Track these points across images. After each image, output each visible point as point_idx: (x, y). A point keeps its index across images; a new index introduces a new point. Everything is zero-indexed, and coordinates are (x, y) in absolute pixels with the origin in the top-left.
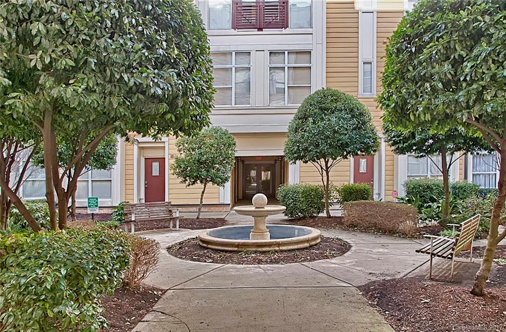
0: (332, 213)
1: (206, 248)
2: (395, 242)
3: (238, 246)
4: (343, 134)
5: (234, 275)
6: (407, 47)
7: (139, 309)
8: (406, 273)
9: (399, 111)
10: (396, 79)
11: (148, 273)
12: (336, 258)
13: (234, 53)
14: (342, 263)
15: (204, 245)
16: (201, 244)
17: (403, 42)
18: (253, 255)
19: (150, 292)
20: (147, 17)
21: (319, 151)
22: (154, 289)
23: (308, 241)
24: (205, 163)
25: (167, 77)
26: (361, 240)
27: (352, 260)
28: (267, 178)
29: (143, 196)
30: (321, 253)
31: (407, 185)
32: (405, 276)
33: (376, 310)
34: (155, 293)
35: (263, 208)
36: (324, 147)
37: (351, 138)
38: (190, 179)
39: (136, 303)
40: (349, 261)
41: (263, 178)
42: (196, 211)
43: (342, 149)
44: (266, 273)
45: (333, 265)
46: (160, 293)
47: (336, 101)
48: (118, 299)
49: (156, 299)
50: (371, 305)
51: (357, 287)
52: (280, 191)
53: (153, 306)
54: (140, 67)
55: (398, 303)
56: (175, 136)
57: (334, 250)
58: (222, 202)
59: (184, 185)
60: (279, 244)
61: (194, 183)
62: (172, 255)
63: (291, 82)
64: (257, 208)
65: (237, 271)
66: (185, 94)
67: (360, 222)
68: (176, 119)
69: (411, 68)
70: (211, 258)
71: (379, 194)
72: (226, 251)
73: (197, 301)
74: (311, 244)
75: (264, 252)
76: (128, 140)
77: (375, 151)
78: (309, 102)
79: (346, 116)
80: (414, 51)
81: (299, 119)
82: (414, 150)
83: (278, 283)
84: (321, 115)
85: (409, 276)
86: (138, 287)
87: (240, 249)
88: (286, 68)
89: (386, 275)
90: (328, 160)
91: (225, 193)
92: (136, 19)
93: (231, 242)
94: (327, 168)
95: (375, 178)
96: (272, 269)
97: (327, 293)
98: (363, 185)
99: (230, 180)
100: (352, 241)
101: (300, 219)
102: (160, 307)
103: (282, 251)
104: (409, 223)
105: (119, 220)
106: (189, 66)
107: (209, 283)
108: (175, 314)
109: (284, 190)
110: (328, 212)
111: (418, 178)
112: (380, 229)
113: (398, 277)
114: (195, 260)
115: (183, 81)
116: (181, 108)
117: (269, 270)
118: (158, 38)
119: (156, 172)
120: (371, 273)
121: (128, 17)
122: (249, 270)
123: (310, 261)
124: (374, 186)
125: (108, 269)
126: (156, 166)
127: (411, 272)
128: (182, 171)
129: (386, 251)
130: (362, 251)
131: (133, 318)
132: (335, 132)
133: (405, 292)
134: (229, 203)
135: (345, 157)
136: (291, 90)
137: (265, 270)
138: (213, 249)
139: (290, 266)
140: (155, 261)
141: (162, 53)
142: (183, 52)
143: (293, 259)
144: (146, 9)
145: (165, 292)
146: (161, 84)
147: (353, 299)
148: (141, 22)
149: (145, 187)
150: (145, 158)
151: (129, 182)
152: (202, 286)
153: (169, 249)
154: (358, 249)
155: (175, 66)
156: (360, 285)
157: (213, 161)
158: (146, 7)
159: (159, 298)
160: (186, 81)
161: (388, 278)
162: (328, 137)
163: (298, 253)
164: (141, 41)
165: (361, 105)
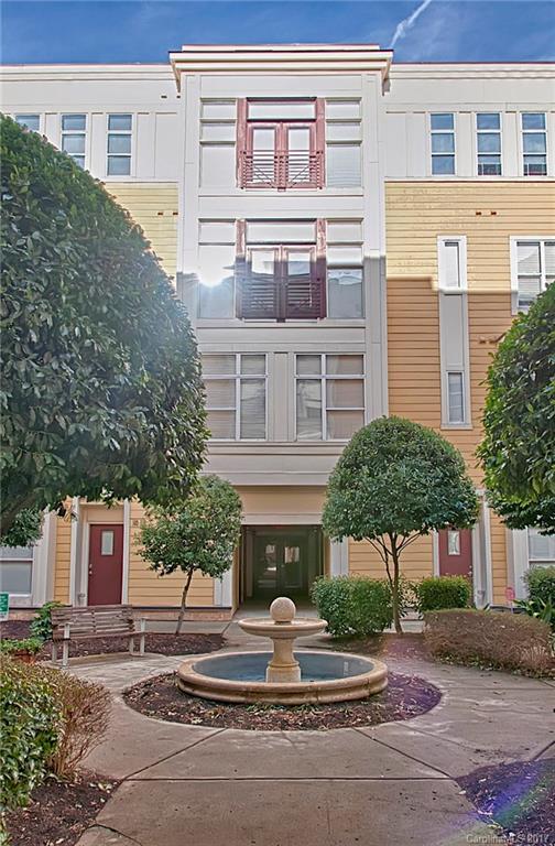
0: (406, 627)
1: (191, 696)
2: (516, 686)
3: (247, 692)
4: (420, 494)
5: (239, 752)
6: (522, 372)
7: (72, 821)
8: (539, 750)
9: (514, 474)
10: (506, 423)
11: (89, 749)
12: (417, 718)
13: (238, 356)
14: (426, 729)
15: (188, 690)
16: (182, 686)
17: (515, 363)
18: (273, 712)
19: (92, 785)
20: (100, 324)
21: (380, 522)
22: (99, 778)
23: (366, 685)
24: (191, 538)
25: (131, 420)
26: (458, 681)
27: (445, 723)
28: (293, 559)
29: (84, 590)
30: (389, 709)
31: (529, 578)
32: (537, 756)
33: (492, 828)
34: (101, 786)
35: (288, 622)
36: (388, 516)
37: (432, 501)
38: (164, 564)
39: (67, 809)
40: (438, 724)
41: (288, 559)
42: (173, 618)
43: (418, 519)
44: (295, 747)
45: (412, 733)
46: (109, 786)
47: (407, 439)
48: (35, 800)
49: (103, 801)
50: (483, 818)
51: (456, 780)
52: (317, 587)
53: (97, 814)
54: (87, 403)
55: (530, 815)
56: (142, 503)
57: (413, 703)
58: (217, 603)
59: (155, 574)
60: (317, 692)
61: (171, 570)
62: (132, 707)
63: (331, 403)
64: (278, 623)
65: (245, 744)
66: (160, 446)
67: (454, 646)
68: (143, 487)
69: (530, 407)
70: (199, 715)
71: (484, 593)
72: (226, 703)
73: (174, 807)
74: (372, 690)
75: (291, 707)
76: (62, 513)
77: (473, 522)
78: (363, 439)
79: (424, 463)
80: (534, 379)
81: (347, 467)
82: (538, 522)
83: (317, 770)
84: (382, 461)
85: (545, 756)
86: (70, 776)
87: (250, 700)
88: (324, 381)
89: (505, 753)
90: (396, 536)
91: (223, 589)
92: (81, 328)
93: (234, 686)
94: (395, 550)
95: (474, 565)
96: (305, 739)
97: (404, 793)
98: (456, 580)
99: (232, 567)
100: (443, 684)
101: (351, 638)
102: (108, 816)
103: (322, 704)
104: (538, 650)
105: (43, 634)
106: (167, 399)
107: (196, 769)
108: (135, 833)
109: (323, 587)
110: (398, 627)
111: (546, 567)
112: (489, 660)
113: (526, 758)
114: (170, 719)
115: (158, 425)
116: (153, 468)
117: (300, 742)
118: (118, 357)
119: (107, 548)
120: (478, 751)
121: (68, 325)
122: (267, 742)
123: (371, 724)
124: (475, 581)
125: (21, 759)
126: (108, 537)
127: (547, 748)
128: (152, 551)
129: (501, 703)
130: (461, 704)
131: (61, 840)
132: (406, 490)
133: (540, 793)
134: (230, 605)
135: (424, 532)
136: (332, 417)
137: (293, 743)
138: (202, 698)
139: (337, 733)
140: (103, 728)
141: (123, 383)
142: (158, 378)
143: (342, 721)
144: (98, 312)
145: (119, 784)
146: (120, 432)
147: (449, 805)
148: (89, 333)
149: (89, 575)
150: (91, 525)
151: (62, 565)
152: (183, 773)
153: (126, 694)
154: (453, 701)
155: (145, 401)
156: (461, 775)
157: (205, 535)
158: (98, 308)
159: (107, 797)
160: (162, 425)
161: (509, 761)
162: (394, 499)
163: (349, 708)
164: (89, 363)
165: (448, 444)
